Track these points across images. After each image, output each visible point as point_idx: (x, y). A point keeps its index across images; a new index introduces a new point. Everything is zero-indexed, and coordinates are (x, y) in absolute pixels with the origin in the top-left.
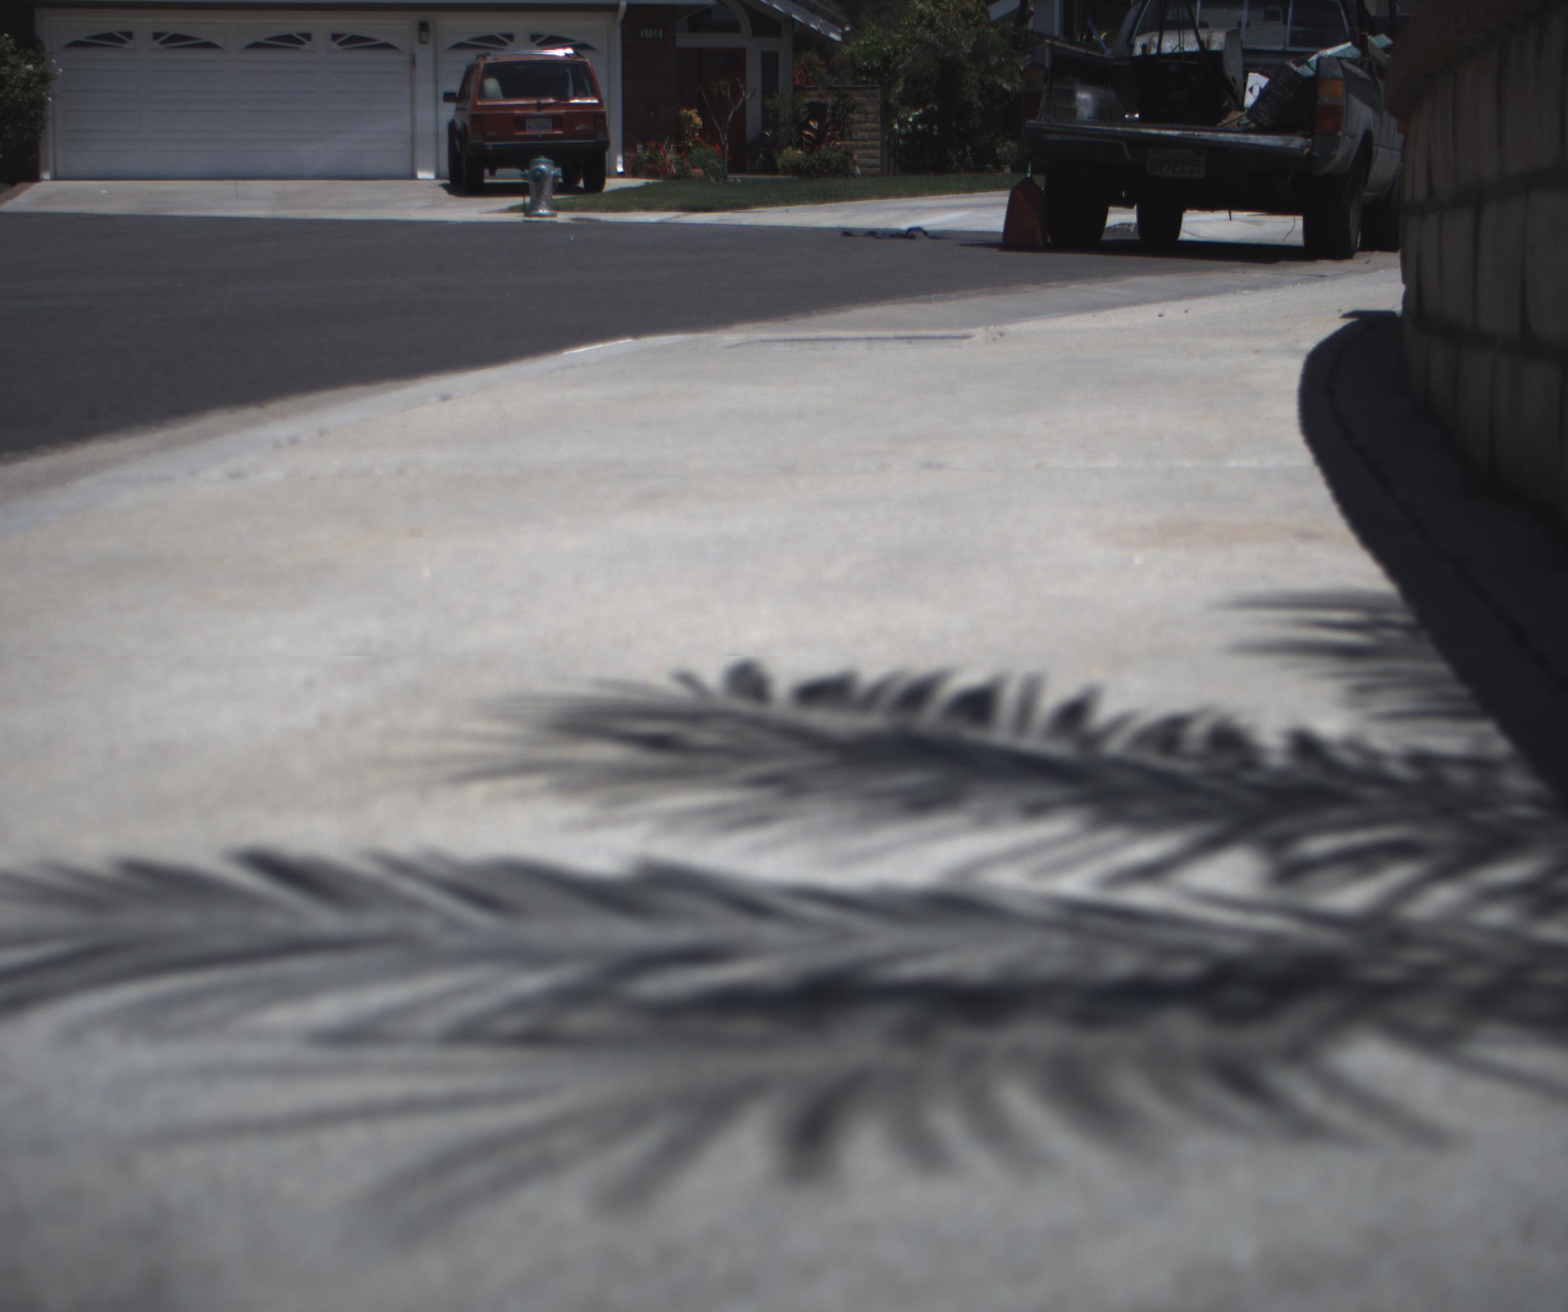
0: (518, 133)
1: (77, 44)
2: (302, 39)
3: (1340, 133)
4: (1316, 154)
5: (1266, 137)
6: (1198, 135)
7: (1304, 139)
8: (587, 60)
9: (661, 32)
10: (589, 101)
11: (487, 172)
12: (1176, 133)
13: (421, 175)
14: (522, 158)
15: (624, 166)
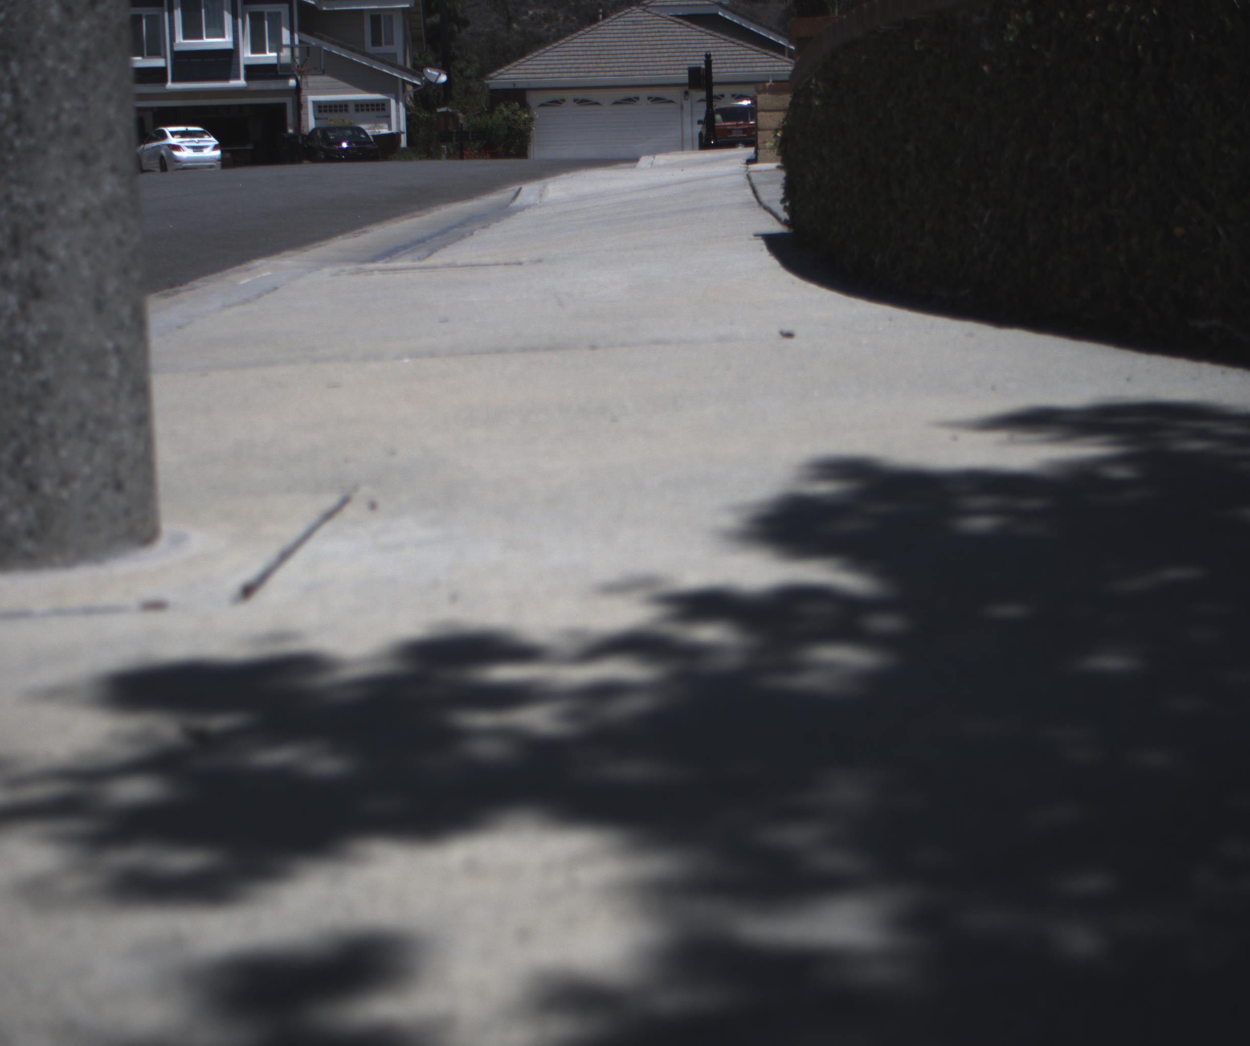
0: (729, 136)
1: (542, 105)
2: (635, 100)
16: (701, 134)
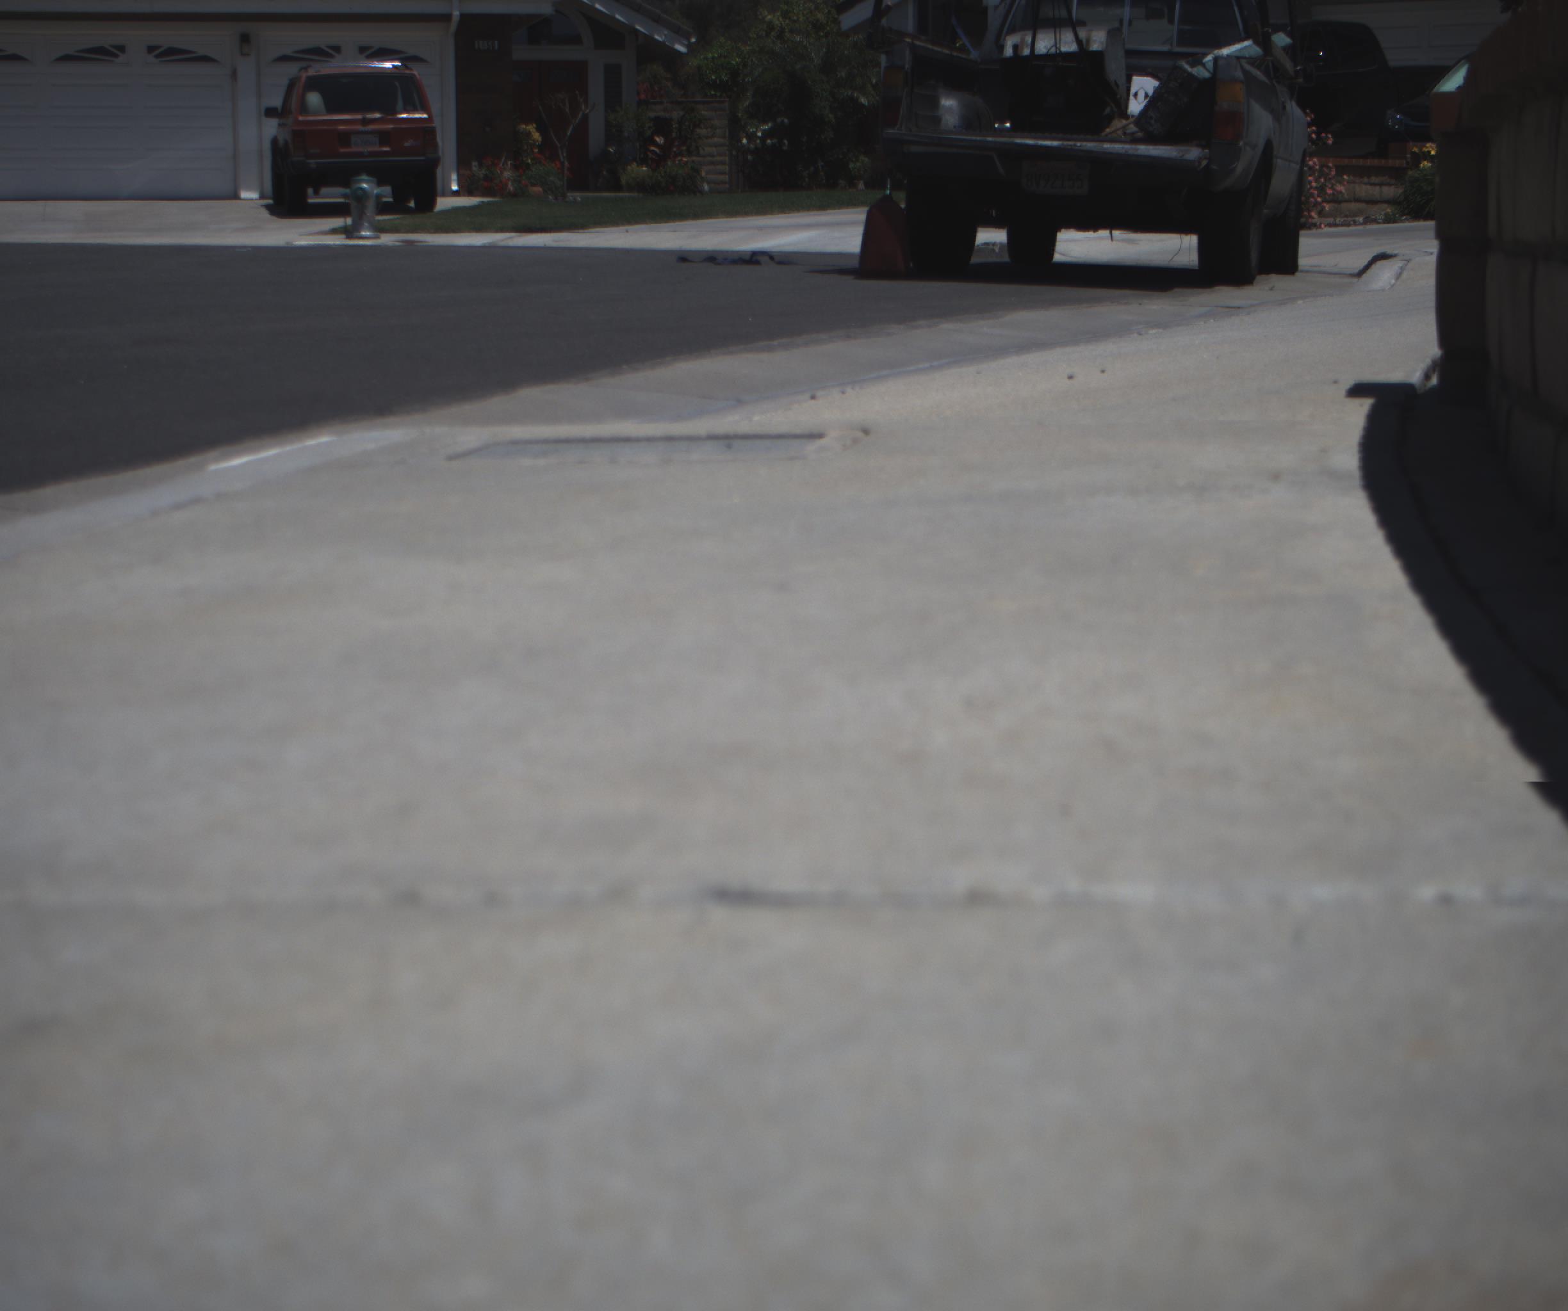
0: (342, 150)
2: (116, 52)
3: (1241, 143)
4: (1214, 167)
5: (1157, 147)
6: (1081, 146)
7: (1200, 150)
8: (415, 73)
9: (496, 42)
10: (418, 116)
11: (310, 191)
12: (1055, 143)
13: (244, 195)
14: (343, 176)
15: (459, 185)
16: (274, 142)
